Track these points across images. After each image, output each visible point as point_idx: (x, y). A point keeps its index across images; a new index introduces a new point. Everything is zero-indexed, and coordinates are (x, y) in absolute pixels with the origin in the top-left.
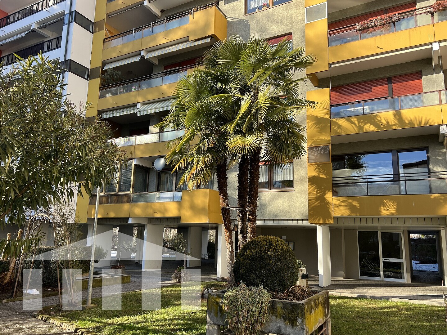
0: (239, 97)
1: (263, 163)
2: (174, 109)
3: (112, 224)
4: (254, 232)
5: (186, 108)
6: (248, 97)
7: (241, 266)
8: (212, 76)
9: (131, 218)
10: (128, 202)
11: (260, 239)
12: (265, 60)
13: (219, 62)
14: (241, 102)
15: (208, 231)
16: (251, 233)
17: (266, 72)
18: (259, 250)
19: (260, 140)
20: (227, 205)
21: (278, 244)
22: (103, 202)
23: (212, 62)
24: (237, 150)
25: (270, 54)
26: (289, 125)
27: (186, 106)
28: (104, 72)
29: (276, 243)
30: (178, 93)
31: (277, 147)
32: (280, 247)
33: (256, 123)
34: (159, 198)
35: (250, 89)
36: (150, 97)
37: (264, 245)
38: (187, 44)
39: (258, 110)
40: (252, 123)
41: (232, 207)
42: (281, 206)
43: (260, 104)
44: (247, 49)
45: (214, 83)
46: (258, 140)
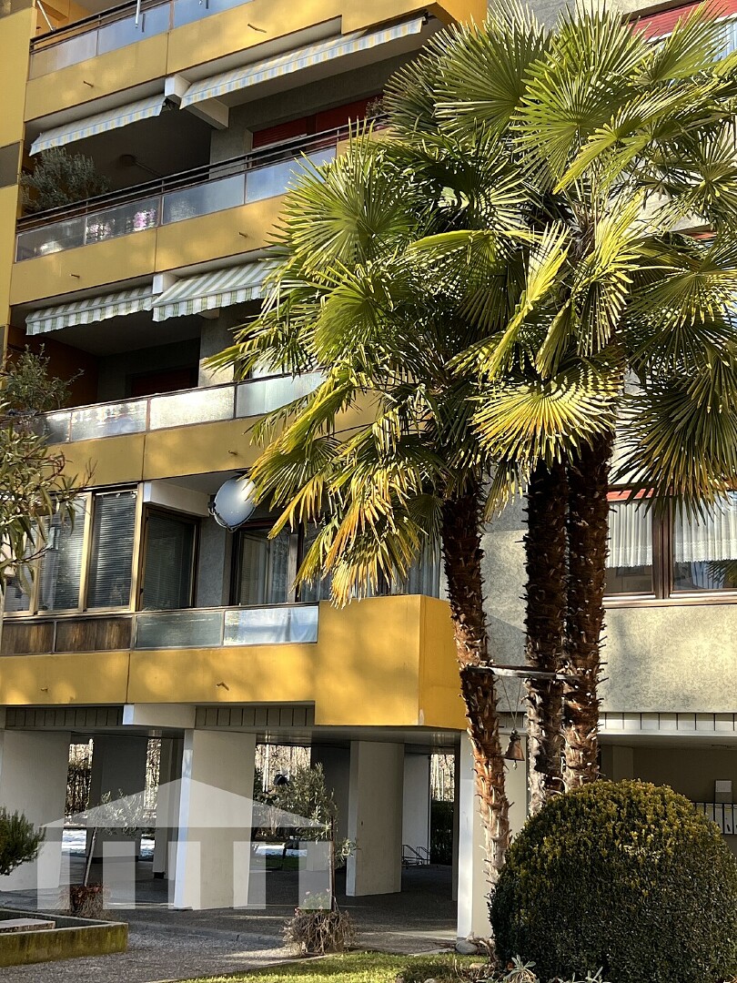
0: (523, 240)
1: (627, 493)
2: (276, 294)
3: (65, 728)
4: (589, 764)
5: (320, 290)
6: (557, 238)
7: (520, 897)
8: (417, 165)
9: (132, 707)
10: (119, 647)
11: (595, 793)
12: (620, 95)
13: (447, 111)
14: (532, 261)
15: (430, 758)
16: (578, 768)
17: (623, 141)
18: (590, 839)
19: (604, 404)
20: (485, 656)
21: (666, 814)
22: (32, 644)
23: (423, 109)
24: (516, 443)
25: (643, 71)
26: (720, 344)
27: (322, 281)
28: (31, 163)
29: (655, 810)
30: (291, 232)
31: (676, 430)
32: (671, 825)
33: (587, 337)
34: (235, 631)
35: (568, 210)
36: (202, 251)
37: (608, 818)
38: (338, 43)
39: (594, 289)
40: (574, 338)
41: (503, 668)
42: (708, 659)
43: (603, 264)
44: (551, 53)
45: (426, 189)
46: (598, 403)
